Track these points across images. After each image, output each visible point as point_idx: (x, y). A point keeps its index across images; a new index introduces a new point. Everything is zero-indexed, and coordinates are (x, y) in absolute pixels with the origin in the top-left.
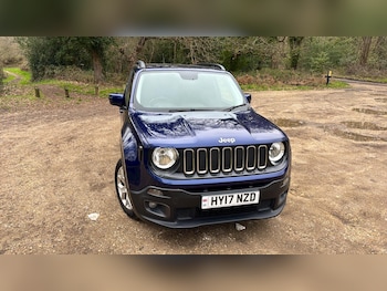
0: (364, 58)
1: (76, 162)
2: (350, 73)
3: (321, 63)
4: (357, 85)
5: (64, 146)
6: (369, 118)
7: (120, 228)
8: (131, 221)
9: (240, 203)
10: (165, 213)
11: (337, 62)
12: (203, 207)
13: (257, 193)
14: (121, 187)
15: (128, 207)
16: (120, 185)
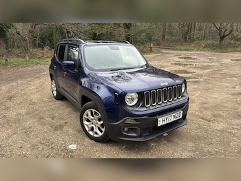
0: (164, 36)
1: (27, 113)
2: (158, 45)
3: (142, 40)
4: (165, 51)
5: (9, 104)
6: (181, 68)
7: (97, 151)
8: (100, 145)
9: (175, 119)
10: (136, 133)
11: (150, 39)
12: (159, 125)
13: (182, 112)
14: (88, 123)
15: (95, 135)
16: (85, 122)
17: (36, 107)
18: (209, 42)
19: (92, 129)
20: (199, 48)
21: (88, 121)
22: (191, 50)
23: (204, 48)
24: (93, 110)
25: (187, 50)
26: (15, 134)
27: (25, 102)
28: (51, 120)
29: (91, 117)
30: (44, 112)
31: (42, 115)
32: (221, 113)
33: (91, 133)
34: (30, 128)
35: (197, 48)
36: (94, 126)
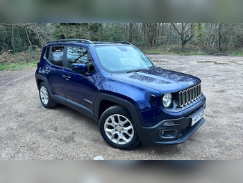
12: (192, 125)
14: (110, 130)
15: (120, 143)
16: (107, 130)
17: (28, 119)
18: (173, 46)
19: (116, 137)
20: (165, 51)
21: (110, 127)
22: (158, 54)
23: (170, 51)
24: (118, 115)
25: (155, 54)
26: (18, 153)
27: (10, 114)
28: (54, 132)
29: (115, 123)
30: (41, 123)
31: (40, 127)
32: (218, 109)
33: (115, 141)
34: (34, 143)
35: (163, 52)
36: (118, 133)
